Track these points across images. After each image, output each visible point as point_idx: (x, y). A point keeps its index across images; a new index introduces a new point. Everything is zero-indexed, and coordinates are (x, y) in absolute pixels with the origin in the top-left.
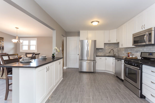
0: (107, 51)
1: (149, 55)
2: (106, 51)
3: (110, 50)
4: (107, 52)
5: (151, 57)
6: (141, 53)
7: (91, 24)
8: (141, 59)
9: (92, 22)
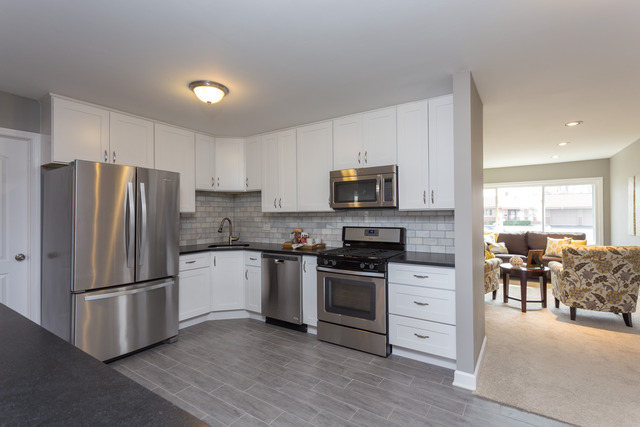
0: (199, 225)
1: (366, 235)
2: (194, 226)
3: (221, 219)
4: (199, 231)
5: (374, 239)
6: (344, 228)
7: (186, 91)
8: (341, 246)
9: (194, 84)
